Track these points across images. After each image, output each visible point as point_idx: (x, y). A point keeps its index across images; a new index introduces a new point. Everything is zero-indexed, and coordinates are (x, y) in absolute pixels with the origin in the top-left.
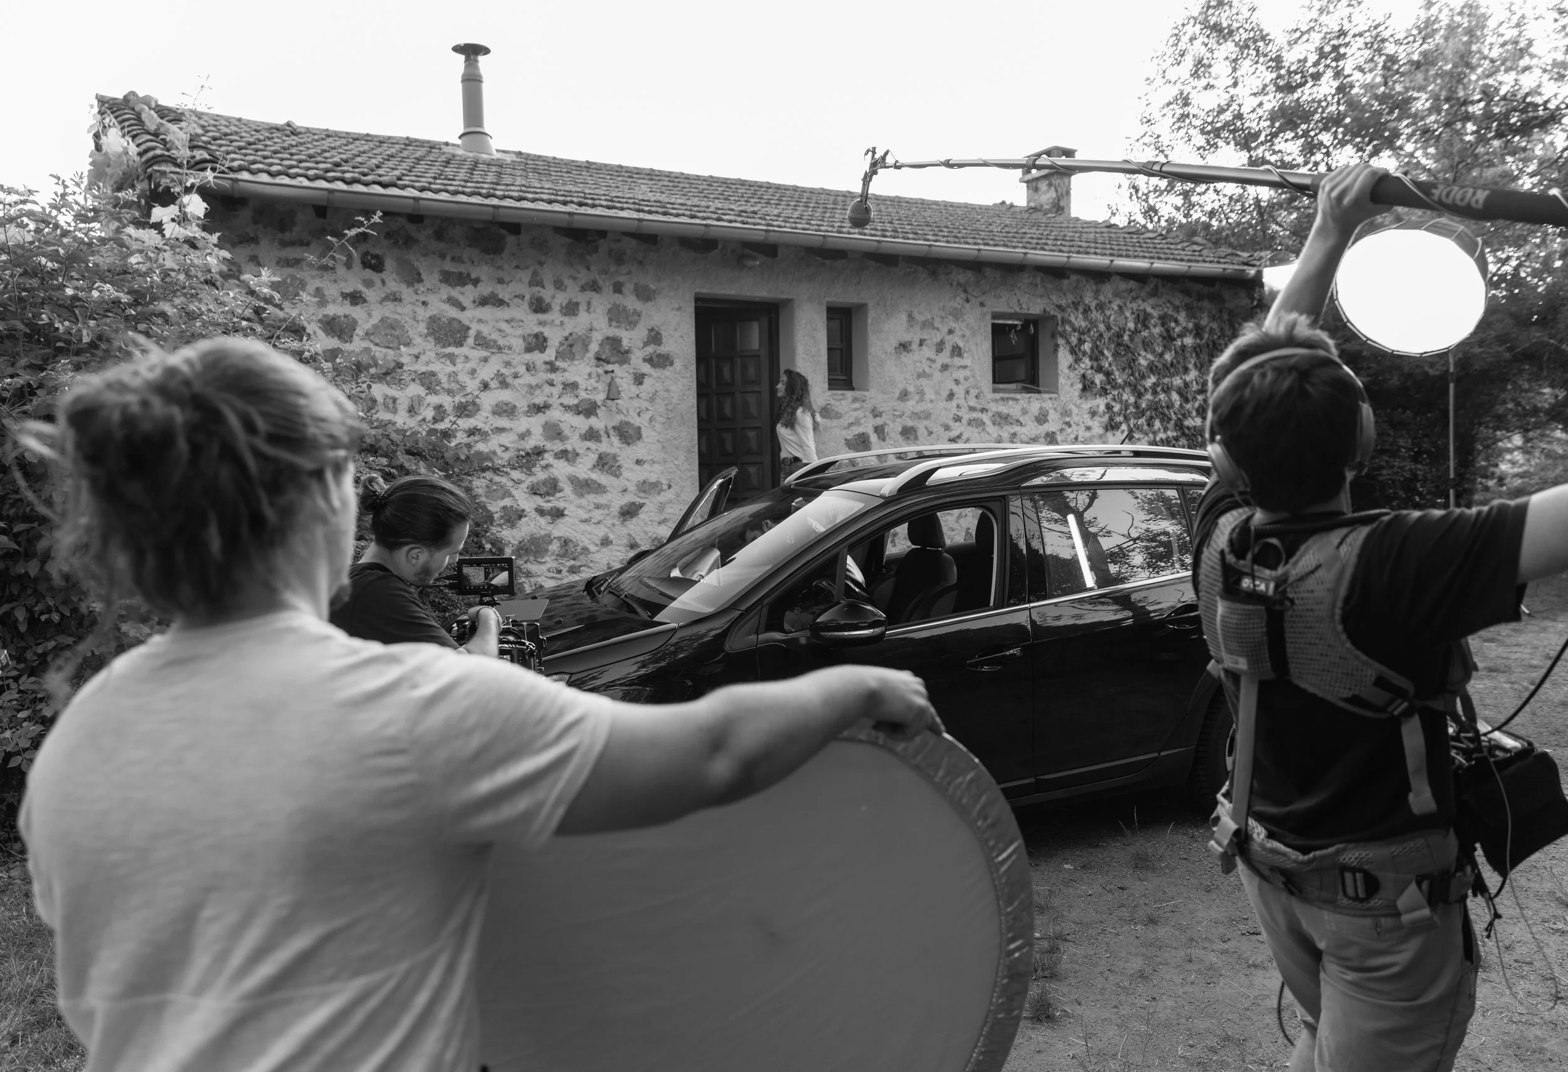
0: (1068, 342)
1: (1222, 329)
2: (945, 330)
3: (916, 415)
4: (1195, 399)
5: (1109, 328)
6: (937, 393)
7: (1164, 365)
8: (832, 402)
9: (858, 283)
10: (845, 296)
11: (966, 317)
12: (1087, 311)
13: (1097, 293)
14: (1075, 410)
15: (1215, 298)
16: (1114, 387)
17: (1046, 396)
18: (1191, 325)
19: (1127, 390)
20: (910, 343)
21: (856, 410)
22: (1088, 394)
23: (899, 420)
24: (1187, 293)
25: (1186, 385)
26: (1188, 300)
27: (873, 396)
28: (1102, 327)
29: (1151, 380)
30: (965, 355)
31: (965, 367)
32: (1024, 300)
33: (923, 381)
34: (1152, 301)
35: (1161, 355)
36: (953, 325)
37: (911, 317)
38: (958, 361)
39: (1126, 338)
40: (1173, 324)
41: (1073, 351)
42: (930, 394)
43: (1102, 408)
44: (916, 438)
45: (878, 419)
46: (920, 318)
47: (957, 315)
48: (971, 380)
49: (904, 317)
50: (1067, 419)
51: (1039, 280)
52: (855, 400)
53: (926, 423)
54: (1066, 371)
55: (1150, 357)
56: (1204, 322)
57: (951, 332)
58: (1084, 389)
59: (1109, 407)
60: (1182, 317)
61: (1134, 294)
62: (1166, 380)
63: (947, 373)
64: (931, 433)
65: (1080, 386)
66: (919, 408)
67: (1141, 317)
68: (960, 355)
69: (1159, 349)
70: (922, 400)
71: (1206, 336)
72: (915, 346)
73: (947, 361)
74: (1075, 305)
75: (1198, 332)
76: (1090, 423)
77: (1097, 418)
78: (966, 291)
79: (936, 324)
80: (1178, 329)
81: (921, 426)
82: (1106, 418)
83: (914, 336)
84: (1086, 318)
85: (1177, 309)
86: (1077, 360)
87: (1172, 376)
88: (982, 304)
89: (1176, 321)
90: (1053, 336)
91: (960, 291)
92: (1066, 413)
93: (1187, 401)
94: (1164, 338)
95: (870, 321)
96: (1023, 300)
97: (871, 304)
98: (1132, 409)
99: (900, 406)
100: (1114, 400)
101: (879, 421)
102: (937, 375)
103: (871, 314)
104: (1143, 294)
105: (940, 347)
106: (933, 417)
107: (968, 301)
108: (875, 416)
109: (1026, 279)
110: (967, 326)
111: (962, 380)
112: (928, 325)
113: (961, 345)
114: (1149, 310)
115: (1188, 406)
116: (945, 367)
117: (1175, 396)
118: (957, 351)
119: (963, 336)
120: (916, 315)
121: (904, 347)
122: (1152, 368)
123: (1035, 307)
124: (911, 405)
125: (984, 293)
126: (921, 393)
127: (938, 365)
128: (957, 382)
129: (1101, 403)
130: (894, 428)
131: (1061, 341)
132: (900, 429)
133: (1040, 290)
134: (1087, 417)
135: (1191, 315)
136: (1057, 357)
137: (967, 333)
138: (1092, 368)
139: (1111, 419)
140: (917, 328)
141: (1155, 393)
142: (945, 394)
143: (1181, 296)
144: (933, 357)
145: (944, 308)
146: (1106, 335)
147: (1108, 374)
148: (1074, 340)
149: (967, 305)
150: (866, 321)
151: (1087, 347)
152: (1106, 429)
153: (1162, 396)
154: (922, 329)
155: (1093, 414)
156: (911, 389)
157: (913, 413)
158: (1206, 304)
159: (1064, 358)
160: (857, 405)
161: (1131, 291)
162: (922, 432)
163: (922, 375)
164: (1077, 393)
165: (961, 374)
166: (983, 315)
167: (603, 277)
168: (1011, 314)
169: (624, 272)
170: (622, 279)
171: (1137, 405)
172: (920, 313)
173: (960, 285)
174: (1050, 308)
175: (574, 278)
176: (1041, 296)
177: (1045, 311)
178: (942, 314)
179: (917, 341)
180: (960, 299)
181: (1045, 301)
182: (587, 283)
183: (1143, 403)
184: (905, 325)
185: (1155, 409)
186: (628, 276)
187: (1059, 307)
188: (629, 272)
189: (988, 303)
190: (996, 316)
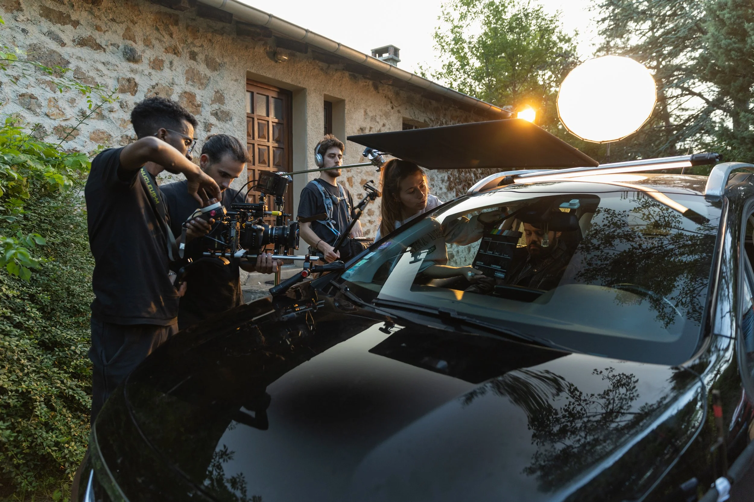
2: (381, 124)
10: (333, 93)
12: (442, 124)
14: (436, 178)
20: (365, 128)
23: (359, 175)
36: (385, 121)
37: (366, 113)
43: (446, 178)
45: (349, 173)
46: (370, 114)
47: (387, 115)
49: (362, 111)
50: (433, 183)
51: (423, 103)
57: (384, 125)
59: (449, 178)
66: (369, 169)
76: (441, 186)
77: (444, 183)
78: (392, 102)
79: (378, 120)
82: (447, 184)
83: (367, 125)
88: (399, 112)
91: (389, 102)
95: (346, 111)
96: (416, 113)
97: (346, 102)
100: (451, 174)
103: (347, 107)
107: (392, 108)
108: (348, 171)
109: (417, 101)
110: (391, 123)
112: (373, 119)
117: (472, 175)
120: (368, 111)
121: (362, 130)
125: (400, 105)
129: (446, 175)
130: (357, 180)
132: (360, 181)
134: (440, 182)
139: (450, 184)
140: (368, 120)
145: (381, 110)
149: (392, 111)
150: (344, 111)
152: (448, 190)
154: (371, 121)
155: (443, 181)
157: (367, 172)
166: (399, 118)
167: (182, 45)
168: (411, 120)
169: (198, 44)
170: (196, 50)
171: (459, 179)
172: (371, 111)
173: (389, 98)
174: (427, 120)
175: (160, 41)
176: (423, 112)
177: (425, 121)
178: (381, 114)
179: (368, 127)
180: (389, 107)
181: (425, 115)
182: (170, 47)
183: (461, 176)
184: (363, 117)
185: (466, 181)
186: (201, 48)
187: (430, 119)
188: (202, 46)
189: (401, 112)
190: (404, 120)
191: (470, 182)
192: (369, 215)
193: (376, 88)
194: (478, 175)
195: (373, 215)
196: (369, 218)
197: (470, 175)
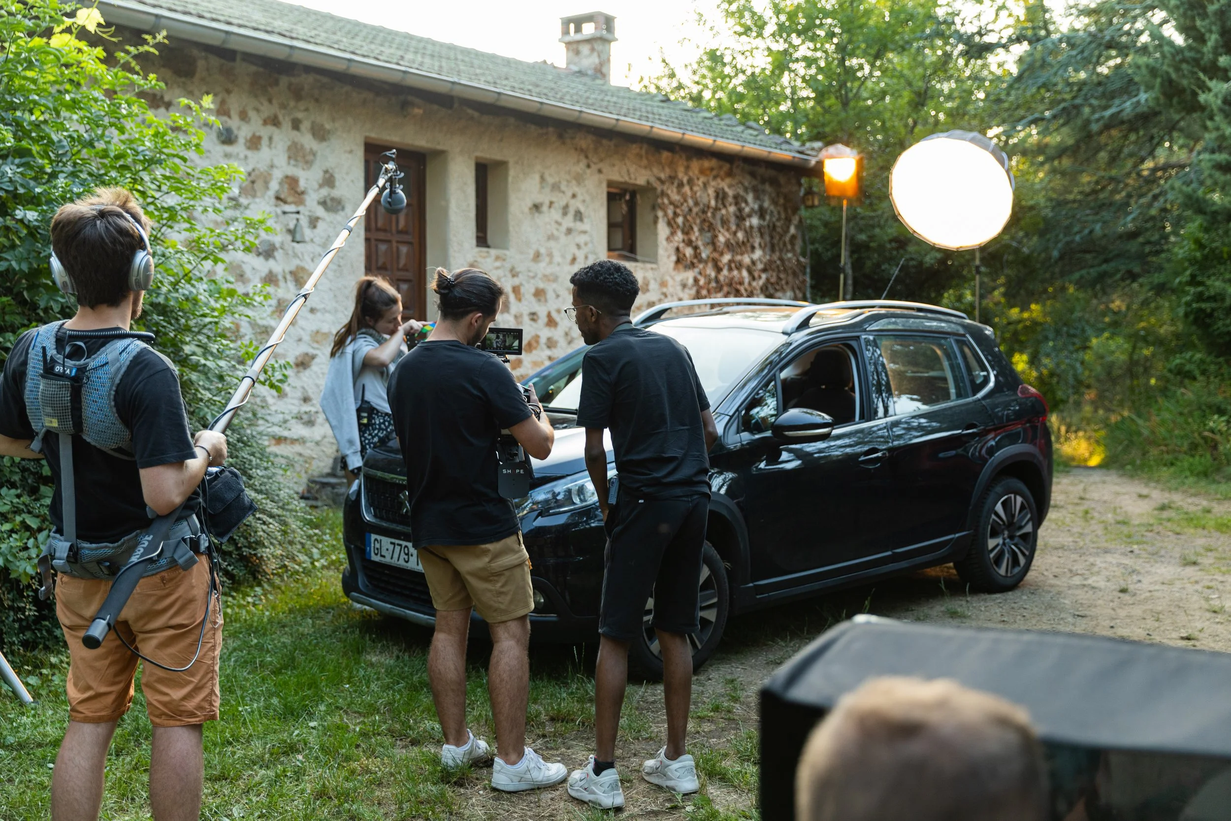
0: (666, 215)
1: (779, 213)
2: (569, 194)
3: (546, 278)
4: (760, 277)
5: (696, 204)
6: (563, 256)
7: (737, 243)
8: (479, 259)
9: (501, 140)
10: (491, 152)
11: (587, 182)
12: (681, 185)
13: (687, 168)
14: (670, 282)
15: (774, 182)
16: (701, 261)
17: (649, 266)
18: (756, 207)
19: (710, 265)
20: (542, 204)
21: (497, 268)
22: (680, 266)
23: (532, 281)
24: (753, 175)
25: (753, 263)
26: (754, 182)
27: (513, 255)
28: (691, 202)
29: (726, 258)
30: (585, 220)
31: (585, 232)
32: (632, 169)
33: (552, 244)
34: (728, 180)
35: (735, 233)
36: (576, 189)
37: (542, 179)
38: (579, 226)
39: (709, 214)
40: (743, 205)
41: (669, 224)
42: (557, 258)
43: (691, 281)
44: (546, 301)
45: (516, 279)
46: (550, 180)
47: (579, 179)
48: (590, 245)
49: (537, 177)
50: (665, 290)
51: (643, 152)
52: (497, 258)
53: (554, 285)
54: (664, 243)
55: (727, 235)
56: (766, 204)
57: (574, 196)
58: (678, 261)
59: (696, 280)
60: (750, 198)
61: (714, 173)
62: (738, 258)
63: (570, 237)
64: (558, 296)
65: (674, 258)
66: (549, 271)
67: (721, 195)
68: (581, 220)
69: (734, 228)
70: (551, 262)
71: (768, 217)
72: (545, 208)
73: (571, 225)
74: (672, 178)
75: (762, 213)
76: (681, 295)
77: (687, 290)
78: (587, 157)
79: (563, 187)
80: (747, 210)
81: (550, 288)
82: (693, 291)
83: (544, 198)
84: (679, 192)
85: (746, 190)
86: (673, 233)
87: (742, 254)
88: (600, 171)
89: (746, 202)
90: (654, 208)
91: (582, 157)
92: (663, 284)
93: (754, 279)
94: (737, 217)
95: (510, 179)
97: (511, 164)
98: (713, 284)
99: (534, 267)
100: (700, 273)
101: (516, 281)
102: (563, 239)
103: (512, 173)
104: (722, 173)
105: (565, 210)
106: (560, 280)
107: (589, 166)
108: (513, 276)
109: (634, 149)
110: (587, 192)
111: (582, 245)
112: (556, 187)
113: (582, 209)
114: (727, 189)
115: (754, 284)
116: (569, 231)
117: (745, 273)
118: (579, 216)
119: (584, 201)
120: (547, 177)
121: (537, 207)
122: (728, 245)
123: (641, 177)
124: (542, 267)
125: (601, 160)
126: (550, 255)
127: (563, 229)
128: (578, 246)
129: (689, 276)
130: (528, 290)
131: (660, 214)
132: (533, 290)
133: (644, 162)
134: (679, 288)
135: (757, 198)
136: (656, 228)
137: (588, 198)
138: (683, 241)
139: (698, 292)
140: (547, 190)
141: (730, 269)
142: (569, 258)
143: (748, 177)
144: (560, 220)
145: (569, 172)
146: (695, 210)
147: (696, 248)
148: (670, 212)
149: (588, 171)
150: (507, 179)
151: (680, 220)
153: (735, 273)
154: (551, 191)
155: (684, 286)
156: (543, 251)
157: (545, 276)
158: (767, 187)
159: (663, 230)
160: (498, 264)
161: (712, 169)
162: (550, 295)
163: (551, 237)
164: (672, 265)
165: (582, 239)
166: (600, 182)
167: (283, 111)
168: (621, 183)
169: (302, 108)
170: (300, 115)
171: (717, 280)
172: (550, 175)
173: (582, 150)
174: (653, 180)
175: (257, 110)
176: (645, 167)
177: (648, 182)
178: (568, 177)
179: (547, 203)
180: (582, 165)
181: (648, 173)
182: (269, 117)
183: (721, 278)
184: (538, 186)
185: (730, 285)
186: (306, 113)
187: (659, 179)
188: (307, 110)
189: (604, 170)
190: (610, 184)
191: (738, 287)
192: (549, 347)
193: (560, 136)
194: (756, 274)
195: (555, 347)
196: (548, 352)
197: (740, 272)
